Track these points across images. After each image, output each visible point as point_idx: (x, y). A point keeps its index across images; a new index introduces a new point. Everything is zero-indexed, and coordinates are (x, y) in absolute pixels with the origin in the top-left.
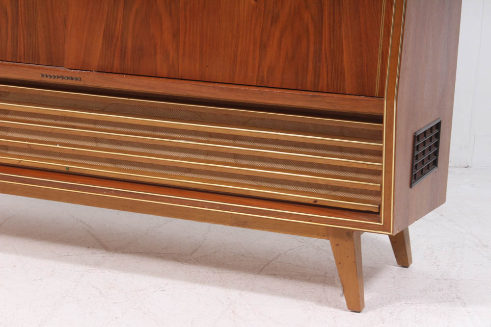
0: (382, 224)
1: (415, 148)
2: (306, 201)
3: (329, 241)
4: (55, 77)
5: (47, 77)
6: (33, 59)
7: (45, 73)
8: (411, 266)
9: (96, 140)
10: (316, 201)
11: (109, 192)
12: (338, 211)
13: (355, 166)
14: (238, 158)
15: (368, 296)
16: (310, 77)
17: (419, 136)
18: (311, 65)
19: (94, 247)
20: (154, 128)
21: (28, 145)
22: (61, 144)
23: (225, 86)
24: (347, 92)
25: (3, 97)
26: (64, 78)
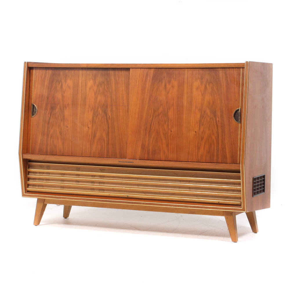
0: (242, 208)
2: (215, 202)
3: (224, 217)
4: (124, 162)
5: (121, 162)
6: (115, 157)
10: (219, 202)
11: (144, 204)
12: (226, 205)
13: (232, 189)
14: (191, 189)
16: (215, 158)
22: (125, 187)
23: (185, 162)
24: (228, 163)
25: (102, 171)
26: (127, 162)
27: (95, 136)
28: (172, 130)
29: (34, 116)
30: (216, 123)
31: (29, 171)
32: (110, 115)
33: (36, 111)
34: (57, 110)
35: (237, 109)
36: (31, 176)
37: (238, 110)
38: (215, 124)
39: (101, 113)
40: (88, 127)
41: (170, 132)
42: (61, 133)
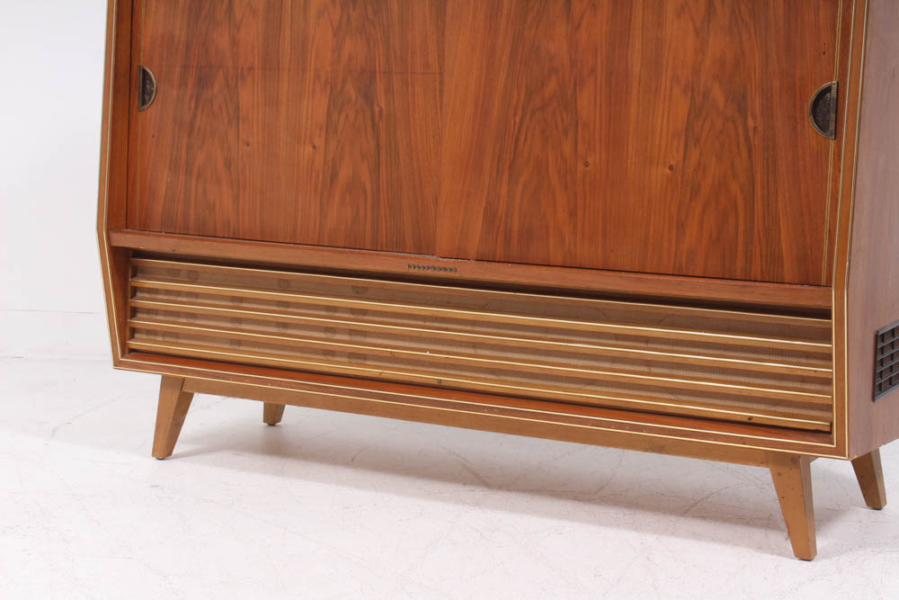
0: (834, 446)
1: (878, 351)
2: (739, 419)
3: (768, 470)
4: (424, 268)
5: (415, 267)
6: (398, 246)
7: (412, 262)
8: (885, 508)
9: (475, 345)
10: (750, 418)
11: (491, 410)
12: (777, 431)
13: (799, 373)
14: (652, 366)
15: (821, 543)
16: (740, 263)
17: (883, 335)
18: (740, 248)
19: (471, 483)
20: (547, 330)
21: (391, 352)
22: (431, 351)
23: (632, 275)
24: (786, 281)
25: (360, 293)
26: (435, 269)
27: (334, 177)
28: (590, 160)
29: (146, 107)
30: (747, 138)
31: (133, 284)
32: (383, 105)
33: (152, 92)
34: (216, 87)
35: (825, 85)
36: (141, 302)
37: (828, 89)
38: (742, 140)
39: (354, 97)
40: (314, 147)
41: (581, 167)
42: (228, 164)
